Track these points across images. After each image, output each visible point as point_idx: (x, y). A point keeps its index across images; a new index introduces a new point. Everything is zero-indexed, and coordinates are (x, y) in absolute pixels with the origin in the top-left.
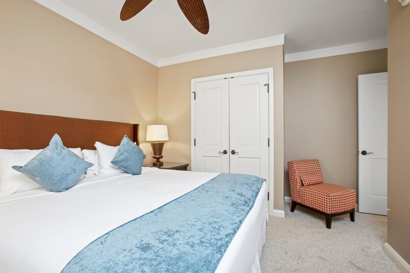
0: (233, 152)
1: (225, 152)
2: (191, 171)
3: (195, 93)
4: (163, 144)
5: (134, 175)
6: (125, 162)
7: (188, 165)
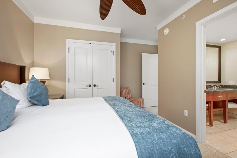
0: (95, 86)
1: (90, 86)
2: (66, 98)
3: (69, 49)
4: (46, 81)
5: (43, 106)
6: (39, 96)
7: (64, 95)
